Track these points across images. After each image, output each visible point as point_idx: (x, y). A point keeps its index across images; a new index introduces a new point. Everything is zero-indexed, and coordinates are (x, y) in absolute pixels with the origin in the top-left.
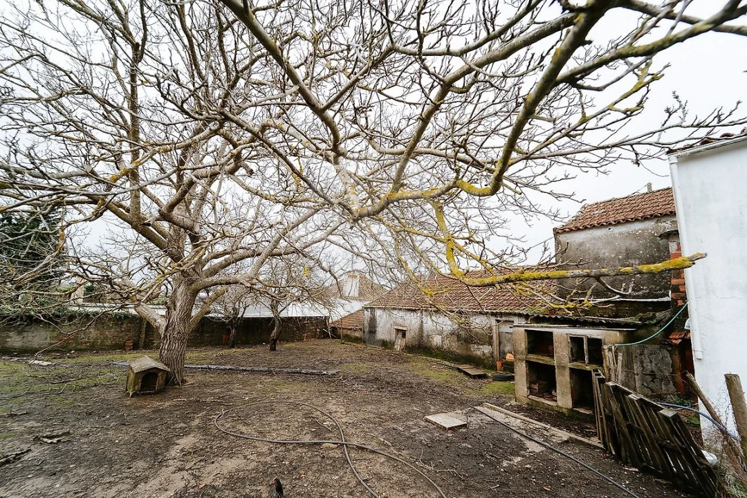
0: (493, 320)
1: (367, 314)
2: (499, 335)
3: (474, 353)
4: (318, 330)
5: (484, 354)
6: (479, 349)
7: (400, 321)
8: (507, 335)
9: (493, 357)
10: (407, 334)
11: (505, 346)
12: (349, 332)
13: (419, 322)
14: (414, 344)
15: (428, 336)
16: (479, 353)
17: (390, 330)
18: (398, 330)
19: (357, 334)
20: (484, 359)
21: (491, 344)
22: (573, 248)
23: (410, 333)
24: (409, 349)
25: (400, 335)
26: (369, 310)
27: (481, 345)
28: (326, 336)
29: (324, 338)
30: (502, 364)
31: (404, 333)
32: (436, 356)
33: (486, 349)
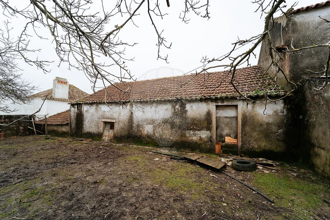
0: (212, 107)
1: (74, 110)
2: (218, 119)
3: (191, 138)
4: (21, 128)
5: (201, 139)
6: (195, 135)
7: (108, 114)
8: (225, 119)
9: (211, 141)
10: (116, 126)
11: (223, 130)
12: (56, 128)
13: (128, 114)
14: (123, 134)
15: (138, 126)
16: (195, 138)
17: (98, 123)
18: (106, 123)
19: (64, 129)
20: (201, 144)
21: (209, 129)
22: (311, 27)
23: (119, 124)
24: (118, 139)
25: (108, 127)
26: (76, 107)
27: (198, 130)
28: (31, 133)
29: (30, 134)
30: (222, 147)
31: (112, 125)
32: (147, 144)
33: (204, 134)
